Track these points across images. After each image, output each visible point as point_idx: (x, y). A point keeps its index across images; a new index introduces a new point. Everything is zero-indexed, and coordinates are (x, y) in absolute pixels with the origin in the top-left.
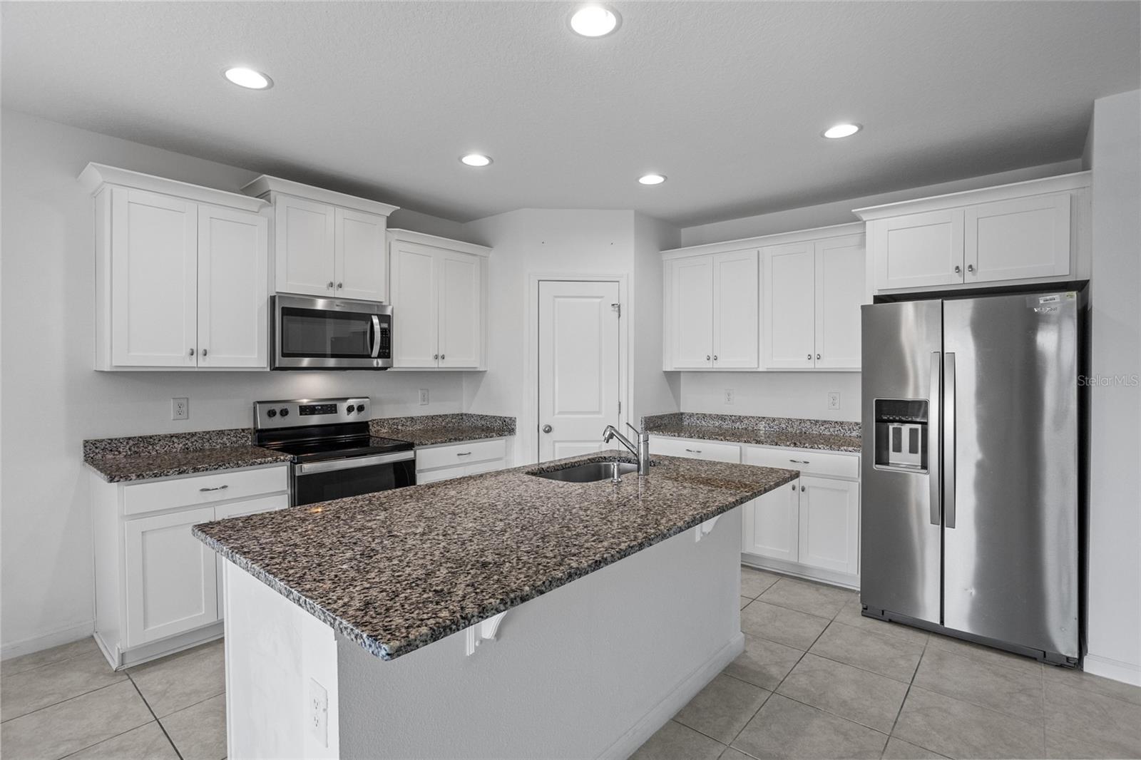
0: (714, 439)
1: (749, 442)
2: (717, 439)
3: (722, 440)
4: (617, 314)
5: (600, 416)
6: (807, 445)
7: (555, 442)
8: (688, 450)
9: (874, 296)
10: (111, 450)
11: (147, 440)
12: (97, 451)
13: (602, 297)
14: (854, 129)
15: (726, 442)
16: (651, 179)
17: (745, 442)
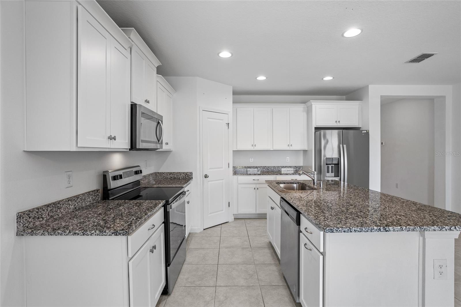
0: (264, 175)
1: (277, 175)
2: (265, 174)
3: (267, 175)
4: (227, 127)
5: (222, 169)
6: (297, 174)
7: (208, 181)
8: (253, 180)
9: (315, 127)
10: (38, 218)
11: (56, 205)
12: (30, 220)
13: (222, 120)
14: (332, 78)
15: (269, 175)
16: (261, 78)
17: (276, 175)
